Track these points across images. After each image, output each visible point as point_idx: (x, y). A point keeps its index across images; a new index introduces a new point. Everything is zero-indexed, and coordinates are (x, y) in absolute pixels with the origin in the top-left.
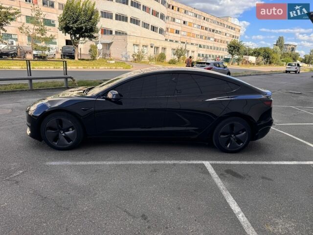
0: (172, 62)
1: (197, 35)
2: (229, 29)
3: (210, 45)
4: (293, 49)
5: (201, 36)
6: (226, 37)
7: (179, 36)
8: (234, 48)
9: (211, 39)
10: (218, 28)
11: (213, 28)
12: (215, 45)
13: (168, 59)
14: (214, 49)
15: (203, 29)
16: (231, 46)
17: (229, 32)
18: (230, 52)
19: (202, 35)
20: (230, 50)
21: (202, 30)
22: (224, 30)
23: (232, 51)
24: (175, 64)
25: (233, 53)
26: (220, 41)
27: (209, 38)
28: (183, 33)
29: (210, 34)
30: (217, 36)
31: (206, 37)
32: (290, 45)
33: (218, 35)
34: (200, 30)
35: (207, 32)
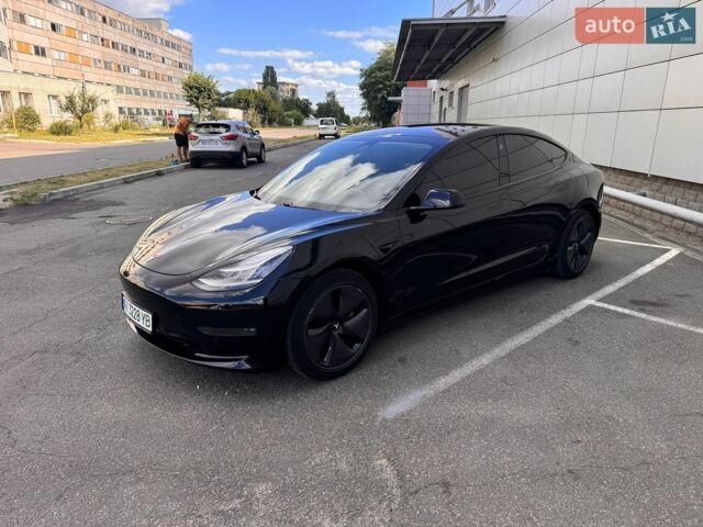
0: (60, 130)
1: (94, 60)
2: (167, 48)
3: (132, 85)
4: (294, 91)
5: (105, 63)
6: (163, 66)
7: (48, 61)
8: (200, 92)
9: (134, 71)
10: (143, 45)
11: (130, 44)
12: (147, 86)
13: (47, 121)
14: (145, 94)
15: (108, 46)
16: (191, 88)
17: (170, 56)
18: (191, 101)
19: (109, 60)
20: (191, 96)
21: (106, 50)
22: (158, 51)
23: (197, 98)
24: (70, 134)
25: (200, 101)
26: (153, 76)
27: (127, 69)
28: (56, 55)
29: (127, 59)
30: (145, 64)
31: (119, 66)
32: (288, 84)
33: (145, 60)
34: (100, 48)
35: (118, 53)
